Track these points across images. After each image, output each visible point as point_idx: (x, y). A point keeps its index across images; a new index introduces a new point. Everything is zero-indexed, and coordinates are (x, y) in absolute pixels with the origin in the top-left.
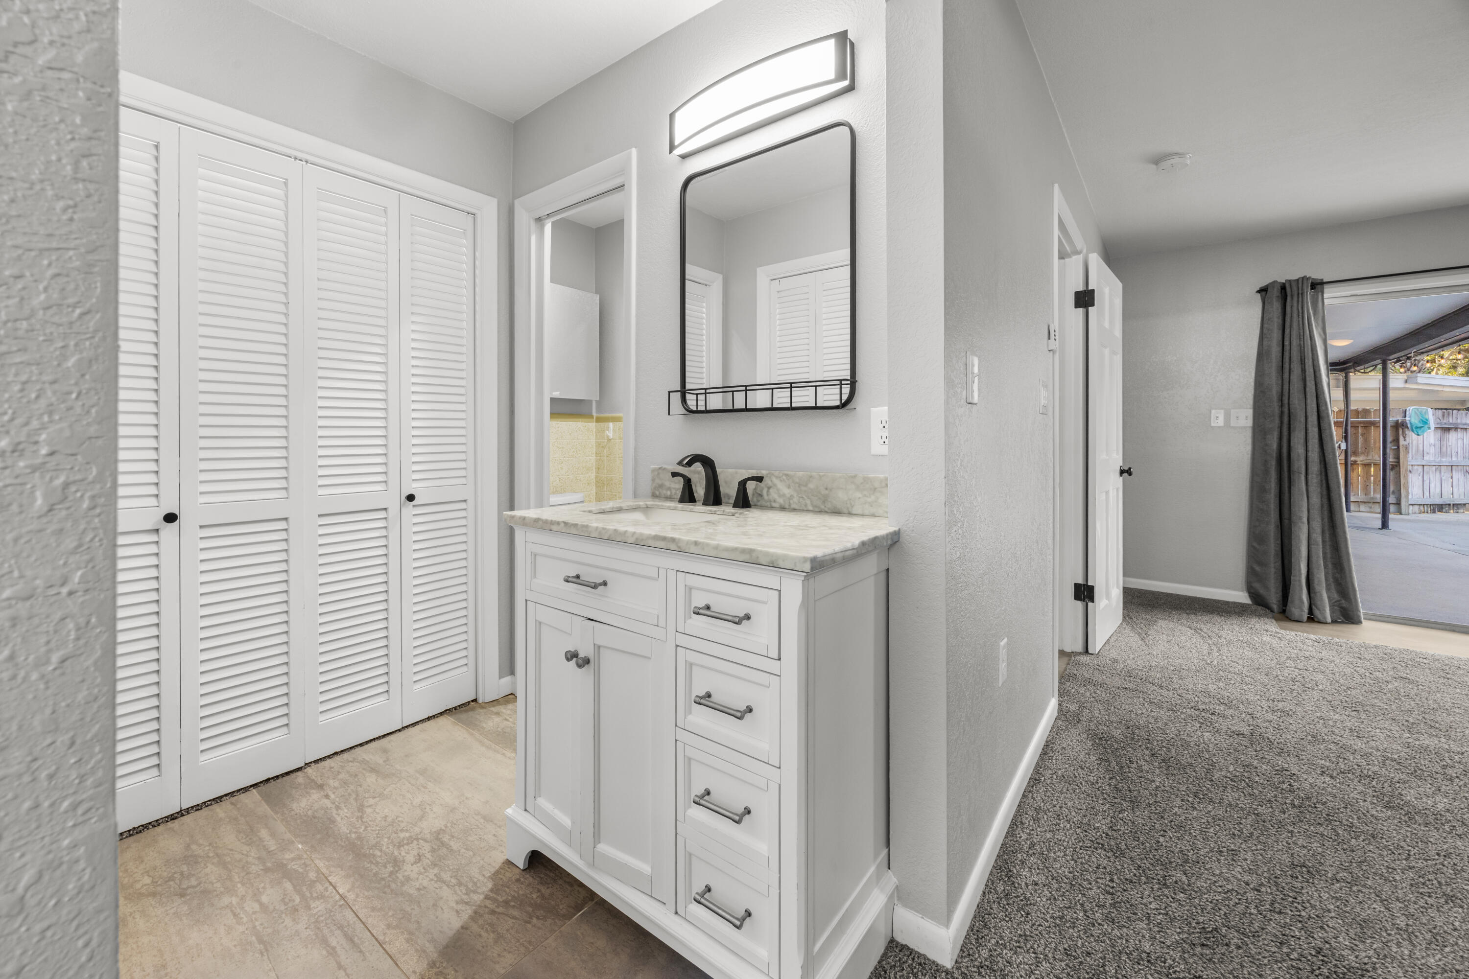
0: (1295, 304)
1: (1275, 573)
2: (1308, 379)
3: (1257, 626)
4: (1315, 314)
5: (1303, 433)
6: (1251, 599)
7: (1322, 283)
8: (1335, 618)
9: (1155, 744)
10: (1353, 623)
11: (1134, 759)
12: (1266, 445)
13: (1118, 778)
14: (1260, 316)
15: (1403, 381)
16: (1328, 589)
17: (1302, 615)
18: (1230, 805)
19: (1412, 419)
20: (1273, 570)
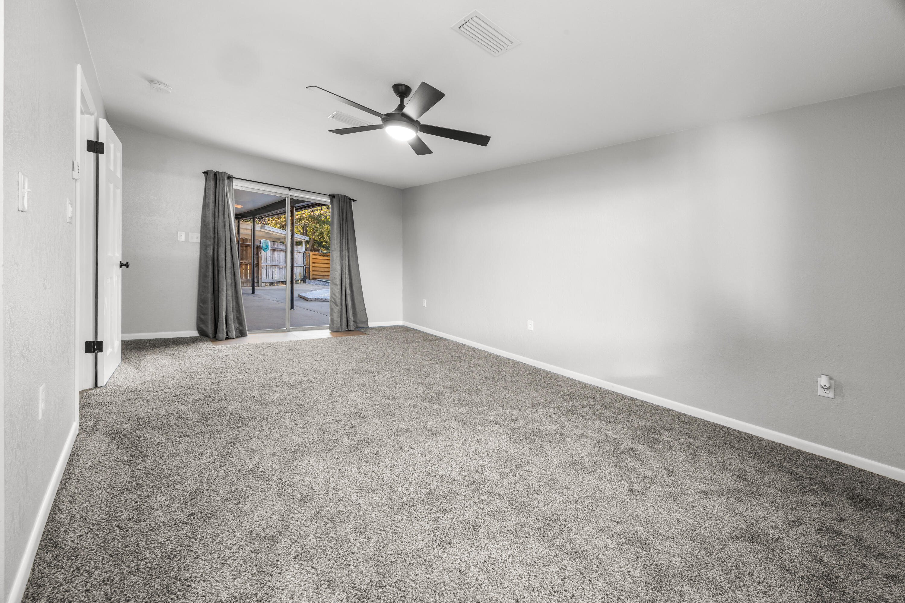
0: (221, 184)
1: (211, 318)
2: (226, 222)
3: (203, 346)
4: (229, 191)
5: (224, 248)
6: (199, 334)
7: (232, 178)
8: (237, 336)
9: (154, 422)
10: (244, 336)
11: (141, 435)
12: (207, 253)
13: (132, 449)
14: (204, 186)
15: (260, 228)
16: (234, 322)
17: (223, 337)
18: (198, 433)
19: (263, 245)
20: (210, 317)
